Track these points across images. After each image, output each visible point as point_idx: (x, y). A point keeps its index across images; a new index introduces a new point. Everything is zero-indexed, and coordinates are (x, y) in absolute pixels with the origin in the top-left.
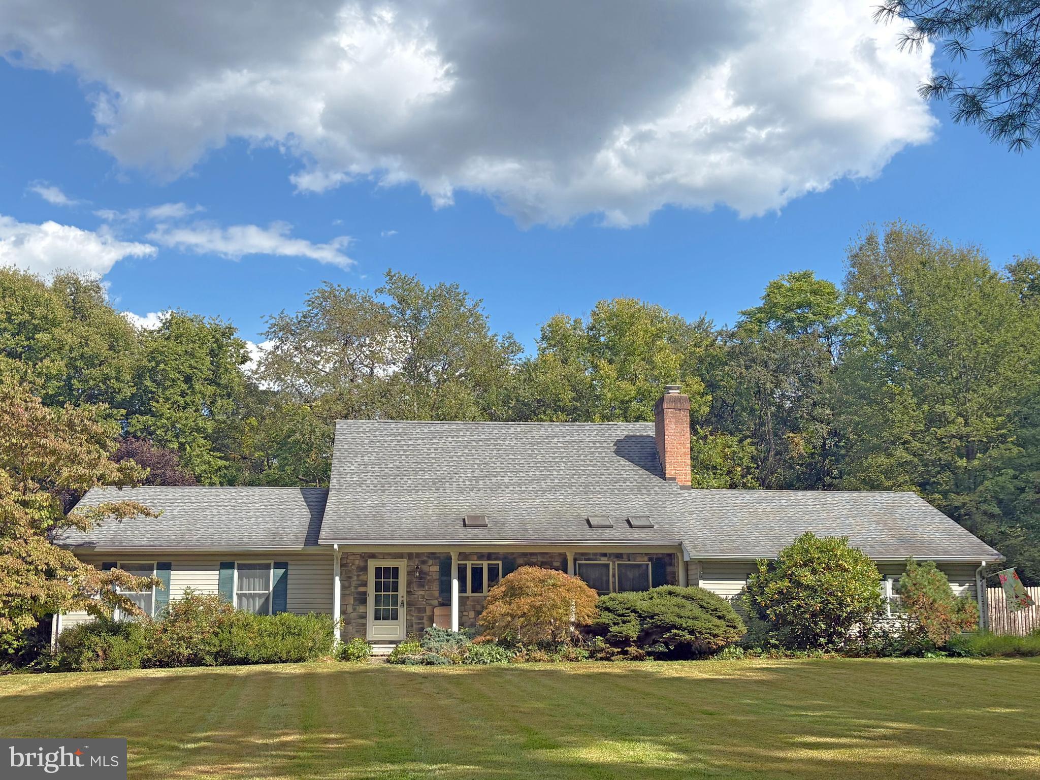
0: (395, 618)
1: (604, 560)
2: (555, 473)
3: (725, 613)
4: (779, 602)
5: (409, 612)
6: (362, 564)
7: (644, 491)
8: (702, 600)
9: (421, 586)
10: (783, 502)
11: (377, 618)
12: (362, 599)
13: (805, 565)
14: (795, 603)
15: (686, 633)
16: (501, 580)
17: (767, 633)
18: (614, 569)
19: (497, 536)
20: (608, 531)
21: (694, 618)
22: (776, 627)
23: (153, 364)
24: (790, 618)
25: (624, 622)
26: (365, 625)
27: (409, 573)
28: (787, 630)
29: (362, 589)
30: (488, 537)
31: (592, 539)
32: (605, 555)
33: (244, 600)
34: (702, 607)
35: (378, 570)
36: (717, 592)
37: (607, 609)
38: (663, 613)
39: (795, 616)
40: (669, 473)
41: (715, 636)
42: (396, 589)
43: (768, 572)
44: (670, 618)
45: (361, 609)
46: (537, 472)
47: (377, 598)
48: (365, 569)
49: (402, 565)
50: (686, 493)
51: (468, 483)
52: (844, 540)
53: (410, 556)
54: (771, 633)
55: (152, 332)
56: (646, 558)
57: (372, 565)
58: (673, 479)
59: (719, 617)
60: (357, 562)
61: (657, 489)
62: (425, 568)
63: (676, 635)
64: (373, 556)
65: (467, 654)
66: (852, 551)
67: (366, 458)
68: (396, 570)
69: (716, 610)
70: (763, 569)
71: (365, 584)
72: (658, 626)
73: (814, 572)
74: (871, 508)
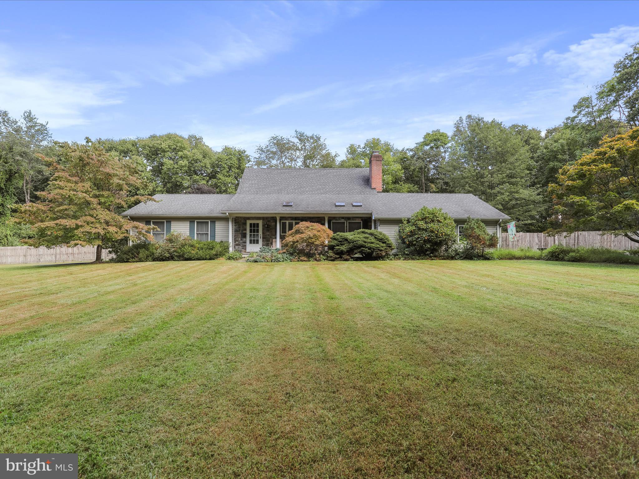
0: (258, 243)
1: (342, 221)
2: (327, 186)
3: (386, 241)
4: (410, 236)
5: (263, 241)
6: (244, 222)
7: (363, 193)
8: (376, 235)
9: (268, 231)
10: (418, 197)
11: (251, 243)
12: (244, 236)
13: (422, 220)
14: (416, 236)
15: (367, 249)
16: (294, 228)
17: (405, 249)
18: (347, 224)
19: (295, 210)
20: (342, 207)
21: (372, 243)
22: (408, 246)
23: (217, 162)
24: (415, 243)
25: (342, 245)
26: (245, 246)
27: (263, 226)
28: (412, 248)
29: (245, 232)
30: (291, 210)
31: (335, 211)
32: (343, 218)
33: (199, 235)
34: (376, 238)
35: (251, 224)
36: (383, 232)
37: (335, 239)
38: (357, 241)
39: (417, 242)
40: (373, 186)
41: (381, 250)
42: (258, 231)
43: (407, 223)
44: (361, 242)
45: (244, 239)
46: (320, 186)
47: (250, 235)
48: (245, 224)
49: (260, 222)
50: (379, 194)
51: (291, 190)
52: (440, 210)
53: (263, 219)
54: (406, 249)
55: (220, 153)
56: (360, 219)
57: (248, 222)
58: (375, 189)
59: (383, 243)
60: (242, 221)
61: (368, 192)
62: (270, 224)
63: (363, 250)
64: (249, 218)
65: (273, 258)
66: (443, 214)
67: (253, 182)
68: (258, 224)
69: (382, 239)
70: (405, 222)
71: (246, 230)
72: (355, 246)
73: (426, 223)
74: (454, 199)
